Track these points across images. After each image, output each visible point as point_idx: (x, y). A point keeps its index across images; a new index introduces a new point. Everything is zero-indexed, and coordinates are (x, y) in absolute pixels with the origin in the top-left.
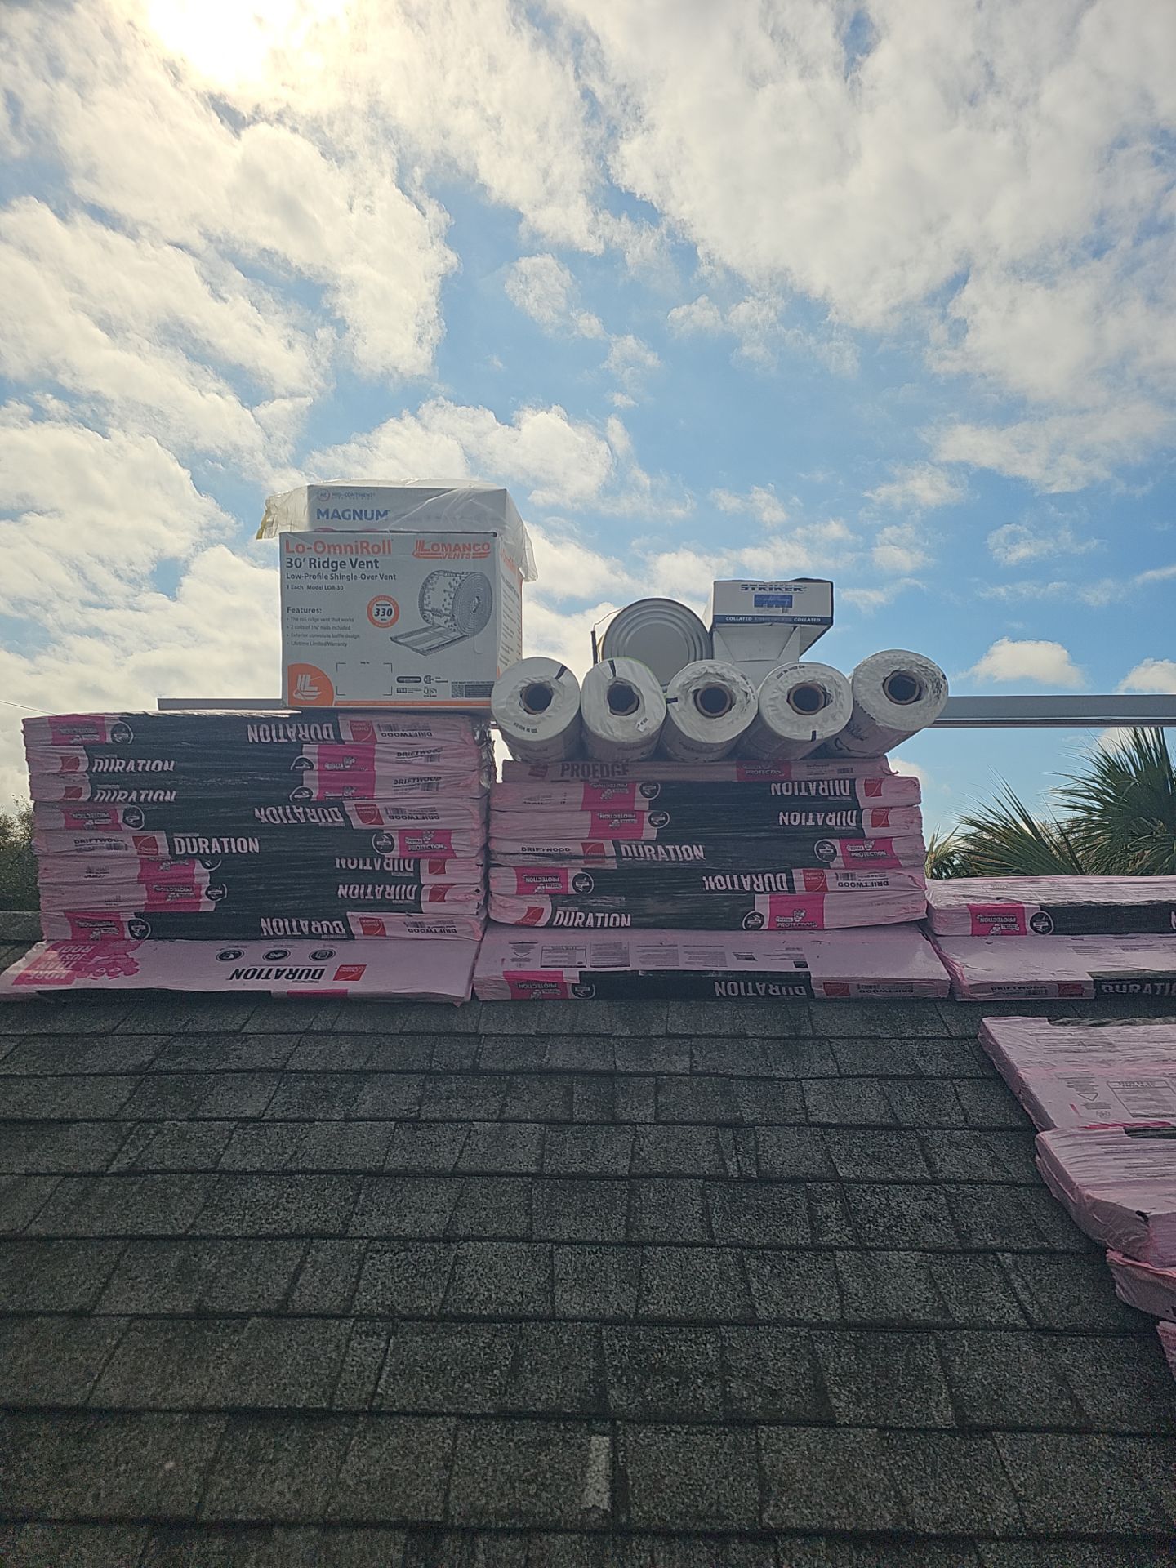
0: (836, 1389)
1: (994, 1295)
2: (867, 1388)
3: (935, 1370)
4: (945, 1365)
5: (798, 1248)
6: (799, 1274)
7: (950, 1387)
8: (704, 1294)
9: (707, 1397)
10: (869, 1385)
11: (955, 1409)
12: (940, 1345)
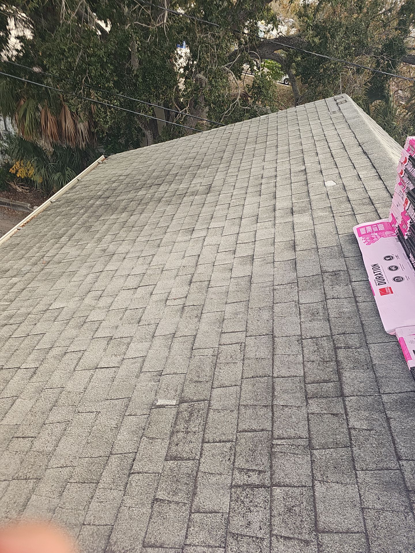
0: (175, 464)
1: (202, 536)
2: (174, 473)
3: (176, 499)
4: (177, 503)
5: (234, 462)
6: (222, 461)
7: (168, 501)
8: (216, 428)
9: (181, 426)
10: (175, 474)
11: (160, 500)
12: (185, 504)
